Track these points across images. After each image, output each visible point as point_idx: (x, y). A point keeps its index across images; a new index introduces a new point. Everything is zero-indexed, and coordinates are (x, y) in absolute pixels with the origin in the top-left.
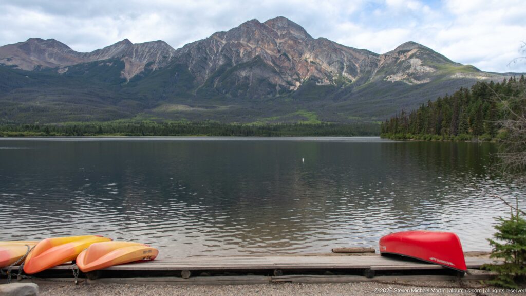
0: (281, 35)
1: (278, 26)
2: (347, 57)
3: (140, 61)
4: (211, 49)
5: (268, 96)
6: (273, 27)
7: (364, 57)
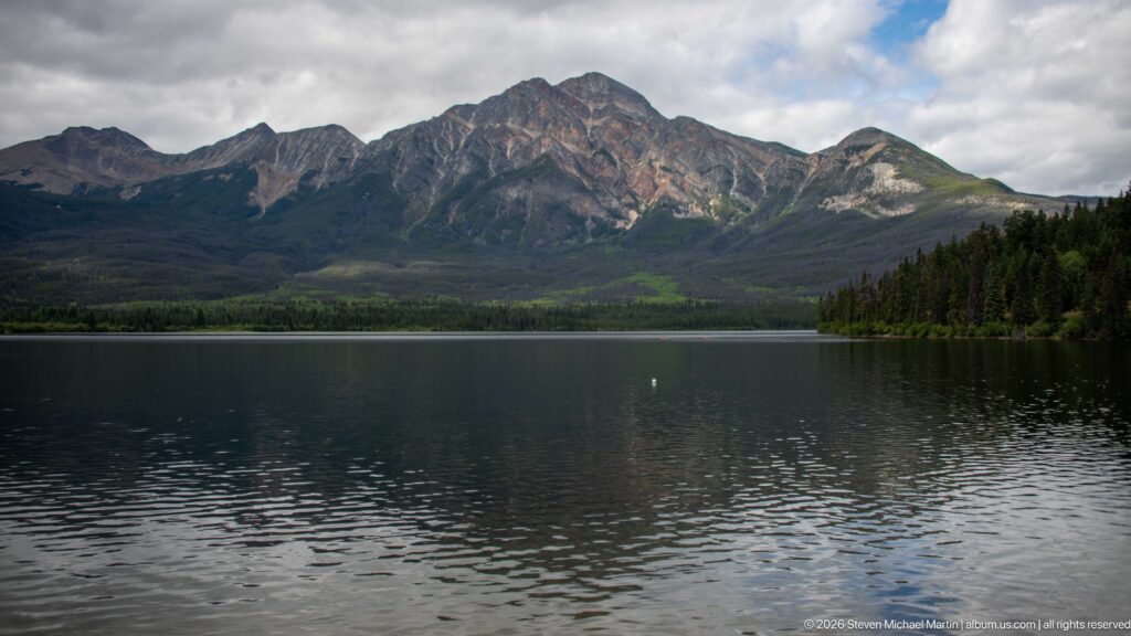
0: (595, 110)
1: (590, 92)
2: (739, 158)
3: (290, 169)
4: (442, 142)
5: (569, 241)
6: (578, 95)
7: (775, 159)
